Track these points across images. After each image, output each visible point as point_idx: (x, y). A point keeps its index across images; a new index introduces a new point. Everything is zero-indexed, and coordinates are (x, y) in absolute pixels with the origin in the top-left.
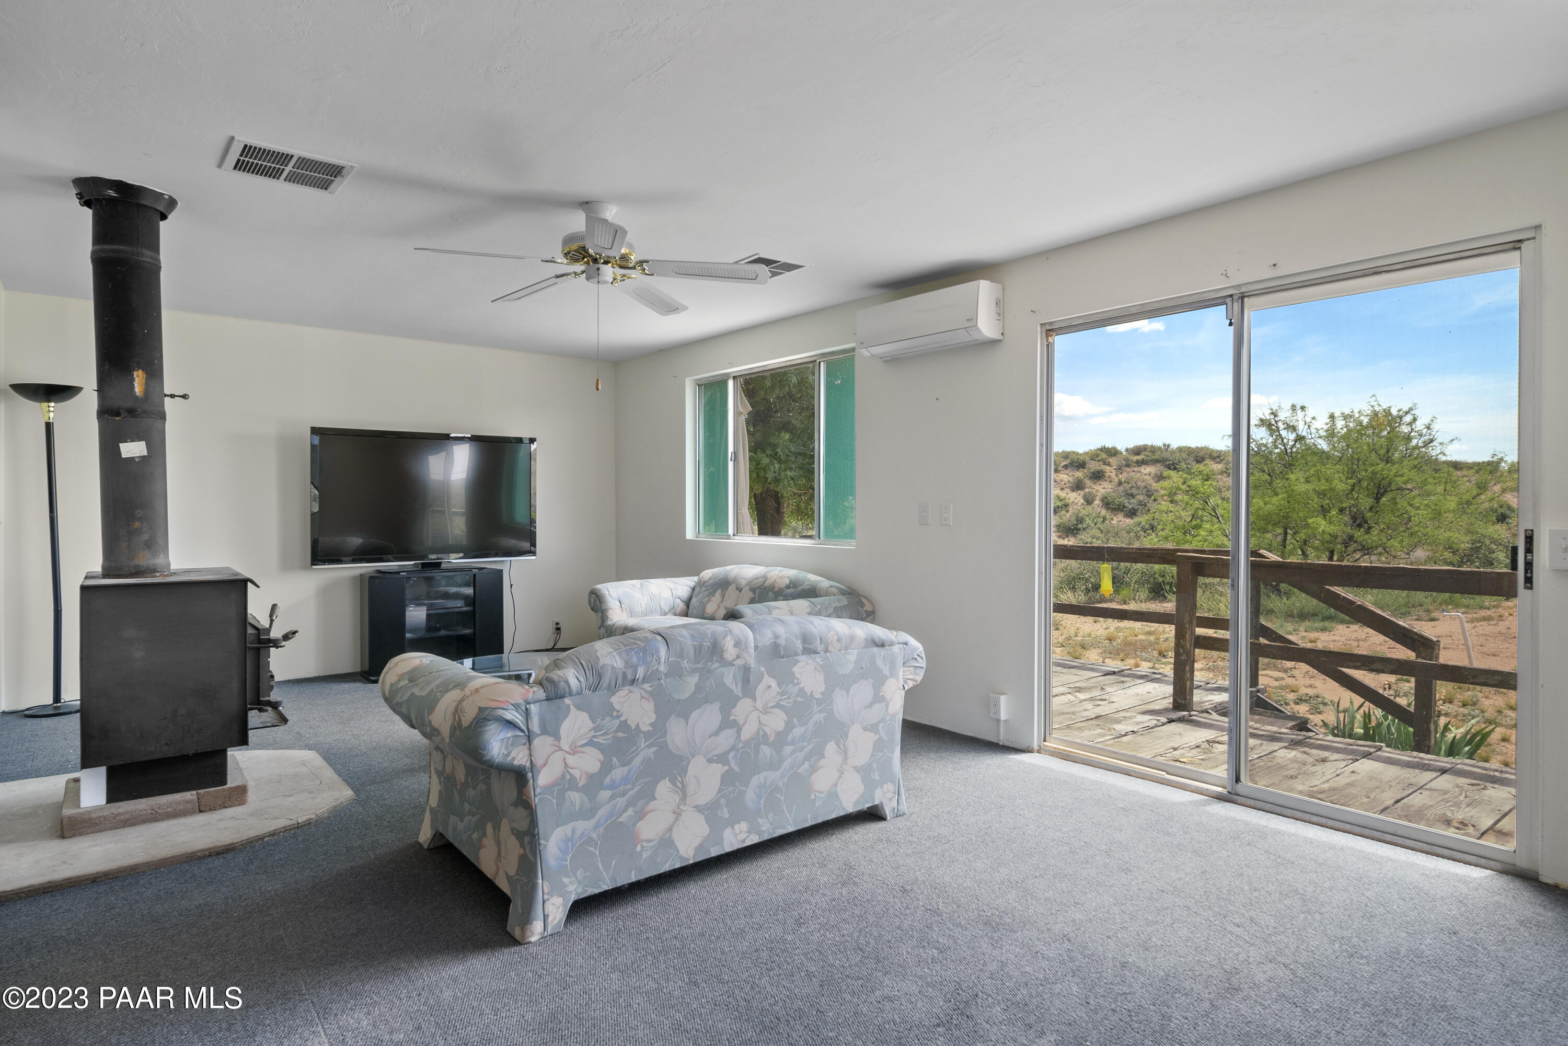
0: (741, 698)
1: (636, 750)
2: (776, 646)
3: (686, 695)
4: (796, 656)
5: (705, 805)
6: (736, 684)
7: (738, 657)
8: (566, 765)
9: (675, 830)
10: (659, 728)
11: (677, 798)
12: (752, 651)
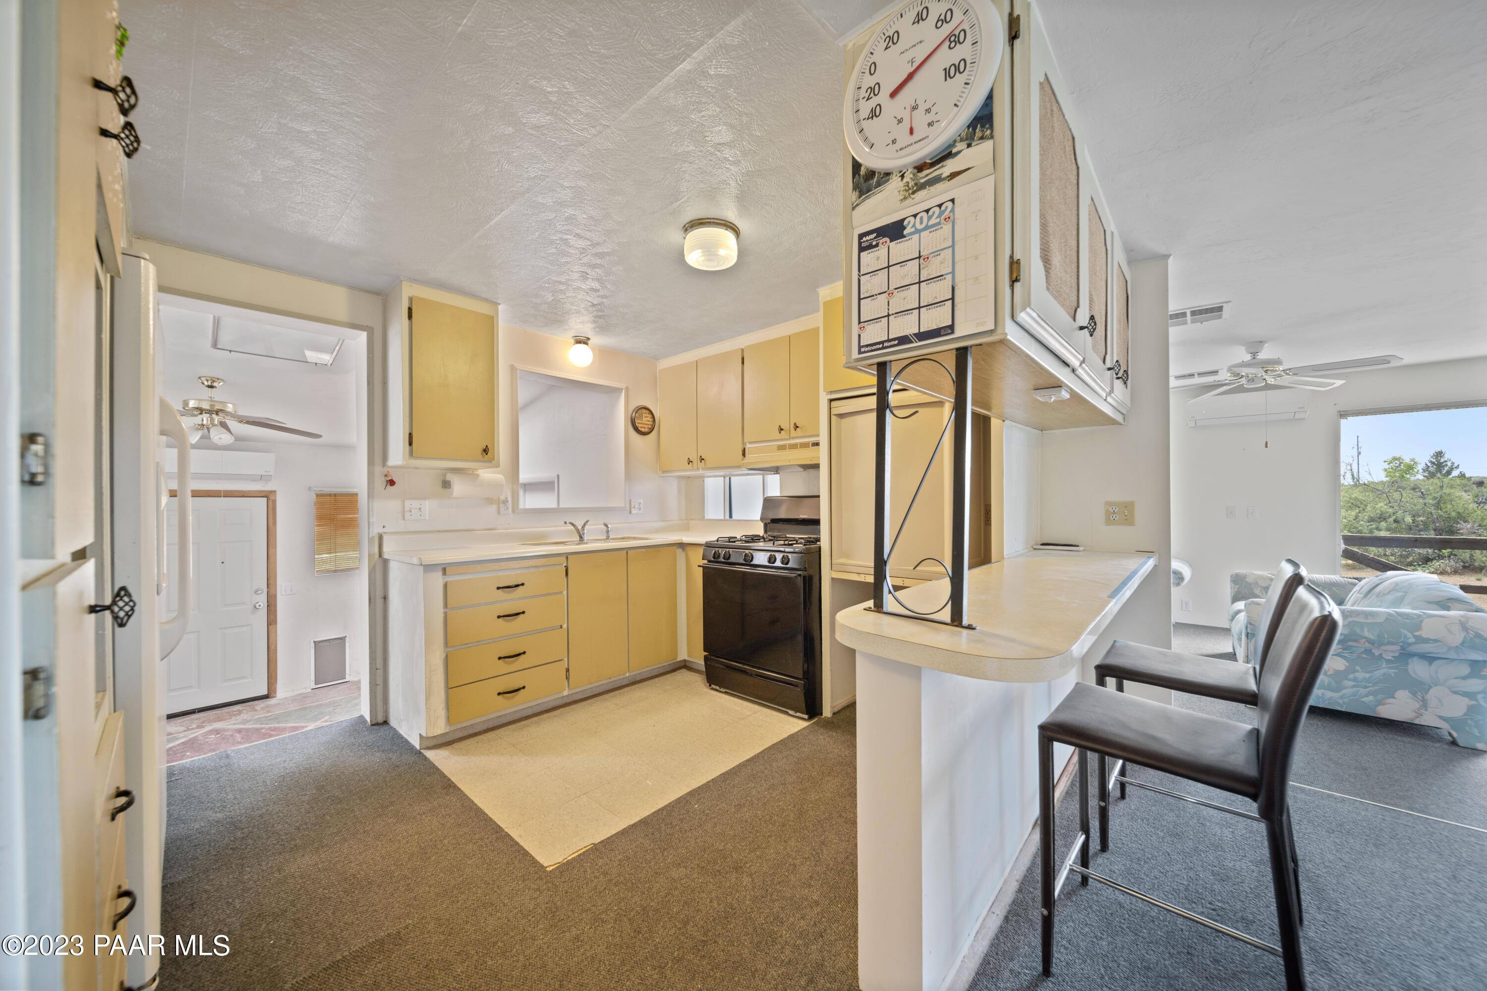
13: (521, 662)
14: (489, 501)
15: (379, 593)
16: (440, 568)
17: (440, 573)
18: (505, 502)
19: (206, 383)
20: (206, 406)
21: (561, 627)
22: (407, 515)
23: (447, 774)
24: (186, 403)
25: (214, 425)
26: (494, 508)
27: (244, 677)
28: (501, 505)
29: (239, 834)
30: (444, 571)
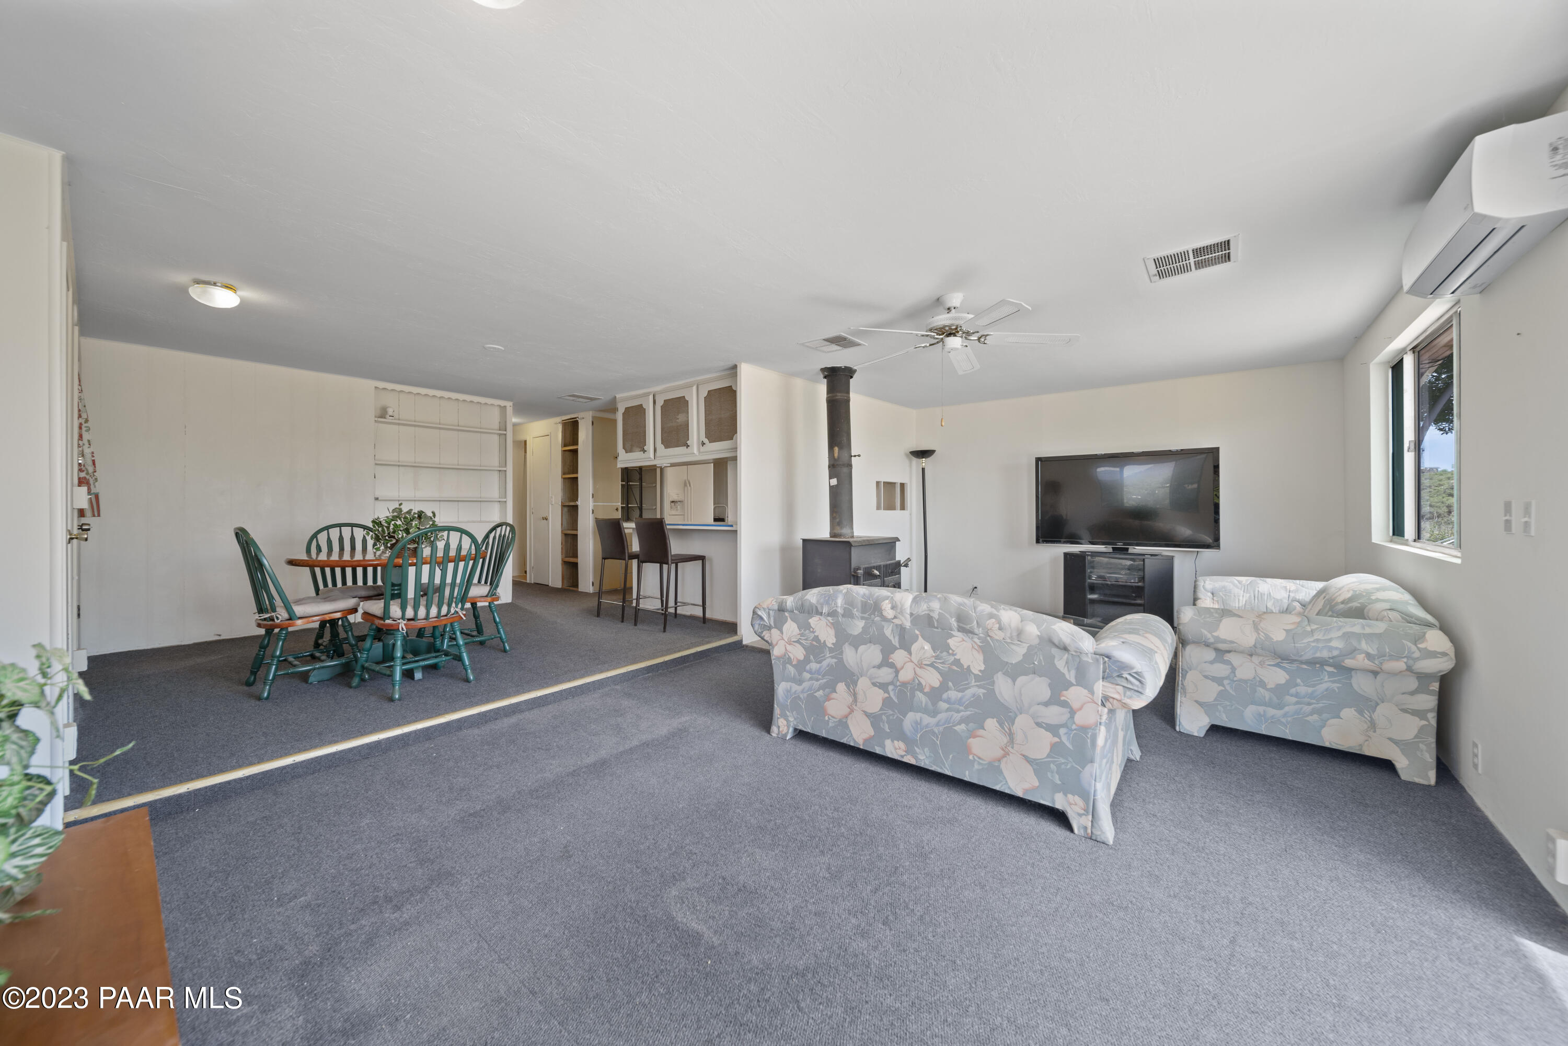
0: (898, 649)
1: (824, 656)
2: (929, 618)
3: (856, 633)
4: (951, 630)
5: (871, 714)
6: (894, 637)
7: (895, 617)
8: (786, 650)
9: (849, 718)
10: (837, 649)
11: (851, 700)
12: (908, 616)
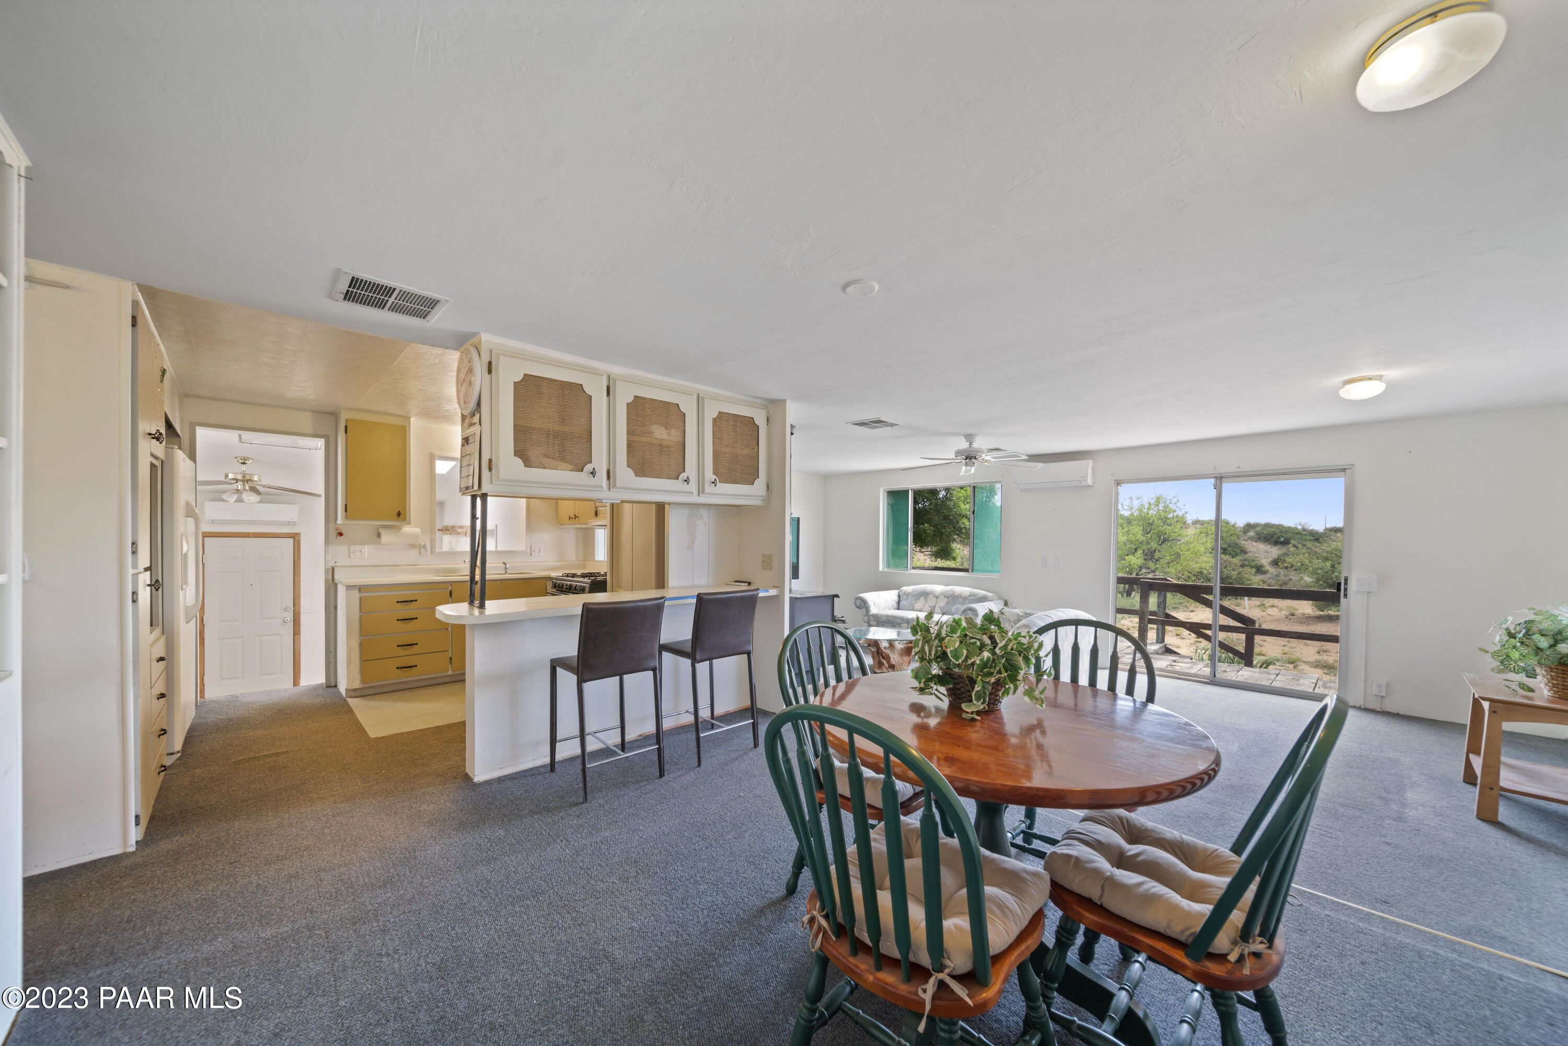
13: (414, 650)
14: (413, 546)
15: (332, 605)
16: (357, 588)
17: (357, 591)
18: (425, 546)
19: (240, 461)
20: (240, 477)
21: (447, 629)
22: (352, 555)
23: (352, 707)
24: (227, 476)
25: (245, 490)
26: (417, 550)
27: (276, 673)
28: (422, 549)
29: (231, 723)
30: (360, 590)
